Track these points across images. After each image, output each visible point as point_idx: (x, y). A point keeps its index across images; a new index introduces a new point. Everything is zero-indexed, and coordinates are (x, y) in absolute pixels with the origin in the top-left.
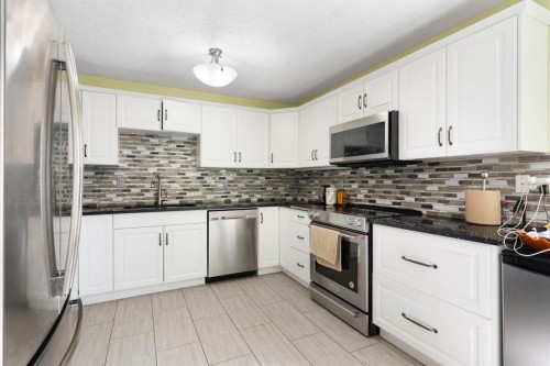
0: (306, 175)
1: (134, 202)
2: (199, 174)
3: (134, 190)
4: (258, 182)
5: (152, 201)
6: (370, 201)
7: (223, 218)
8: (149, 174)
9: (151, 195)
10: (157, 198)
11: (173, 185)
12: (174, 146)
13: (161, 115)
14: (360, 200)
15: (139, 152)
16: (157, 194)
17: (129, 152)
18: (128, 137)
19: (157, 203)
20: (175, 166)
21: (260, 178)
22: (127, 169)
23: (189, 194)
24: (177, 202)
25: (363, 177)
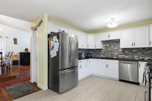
2: (123, 50)
3: (106, 54)
5: (110, 57)
7: (124, 63)
8: (109, 50)
11: (115, 53)
12: (115, 43)
15: (107, 45)
17: (105, 46)
18: (104, 42)
20: (115, 48)
21: (149, 51)
22: (105, 49)
23: (120, 56)
24: (116, 58)
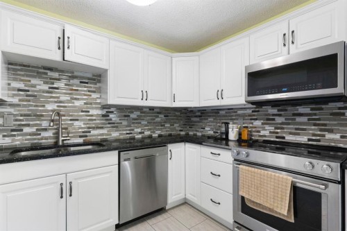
0: (199, 114)
1: (27, 143)
2: (104, 112)
4: (158, 120)
5: (51, 141)
6: (277, 137)
7: (135, 157)
8: (48, 111)
9: (50, 134)
10: (57, 138)
11: (76, 123)
12: (76, 81)
13: (62, 43)
14: (265, 136)
15: (34, 86)
16: (57, 133)
19: (56, 143)
20: (77, 103)
21: (160, 116)
22: (18, 105)
23: (94, 132)
25: (269, 115)
